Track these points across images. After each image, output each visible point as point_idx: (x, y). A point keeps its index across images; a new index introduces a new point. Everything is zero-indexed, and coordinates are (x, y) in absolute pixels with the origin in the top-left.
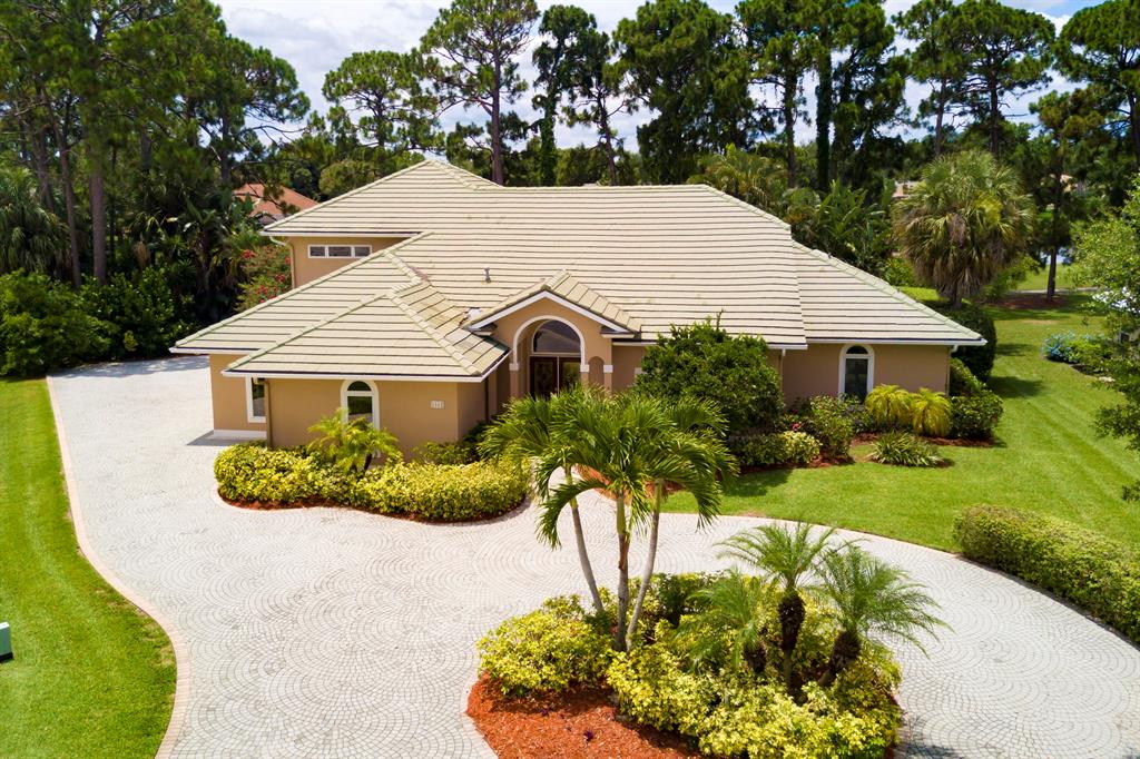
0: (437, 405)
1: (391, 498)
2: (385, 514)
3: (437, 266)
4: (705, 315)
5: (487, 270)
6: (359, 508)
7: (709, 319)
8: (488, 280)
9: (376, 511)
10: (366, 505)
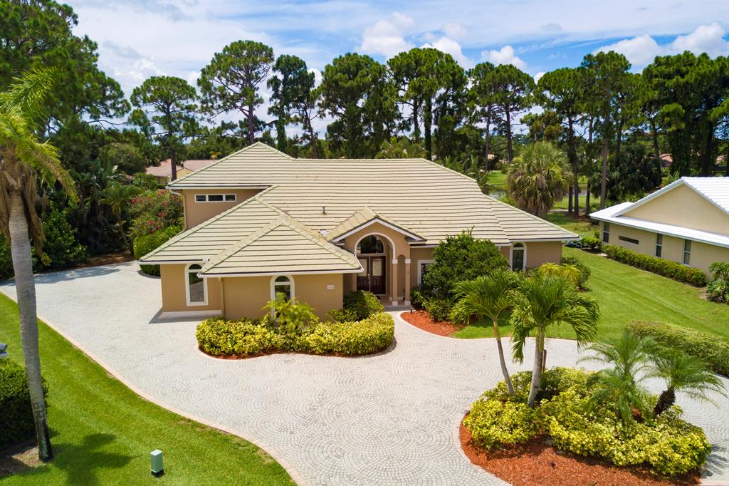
0: (330, 287)
1: (324, 345)
2: (320, 354)
3: (290, 205)
4: (462, 229)
5: (324, 207)
6: (301, 352)
7: (464, 232)
8: (324, 213)
9: (313, 353)
10: (306, 350)
